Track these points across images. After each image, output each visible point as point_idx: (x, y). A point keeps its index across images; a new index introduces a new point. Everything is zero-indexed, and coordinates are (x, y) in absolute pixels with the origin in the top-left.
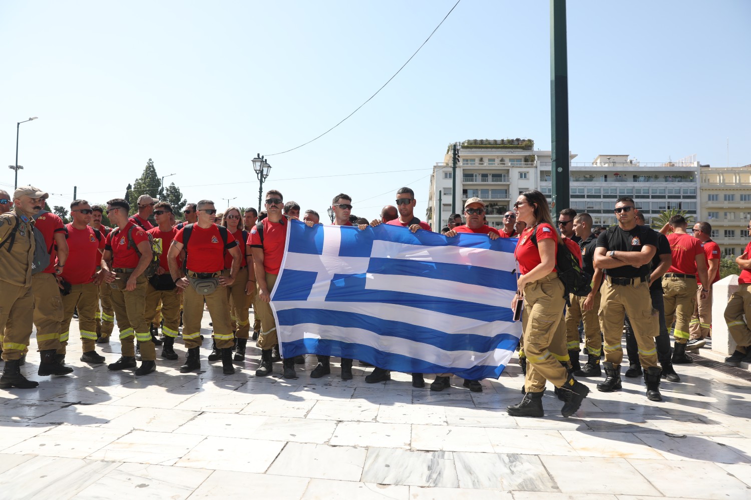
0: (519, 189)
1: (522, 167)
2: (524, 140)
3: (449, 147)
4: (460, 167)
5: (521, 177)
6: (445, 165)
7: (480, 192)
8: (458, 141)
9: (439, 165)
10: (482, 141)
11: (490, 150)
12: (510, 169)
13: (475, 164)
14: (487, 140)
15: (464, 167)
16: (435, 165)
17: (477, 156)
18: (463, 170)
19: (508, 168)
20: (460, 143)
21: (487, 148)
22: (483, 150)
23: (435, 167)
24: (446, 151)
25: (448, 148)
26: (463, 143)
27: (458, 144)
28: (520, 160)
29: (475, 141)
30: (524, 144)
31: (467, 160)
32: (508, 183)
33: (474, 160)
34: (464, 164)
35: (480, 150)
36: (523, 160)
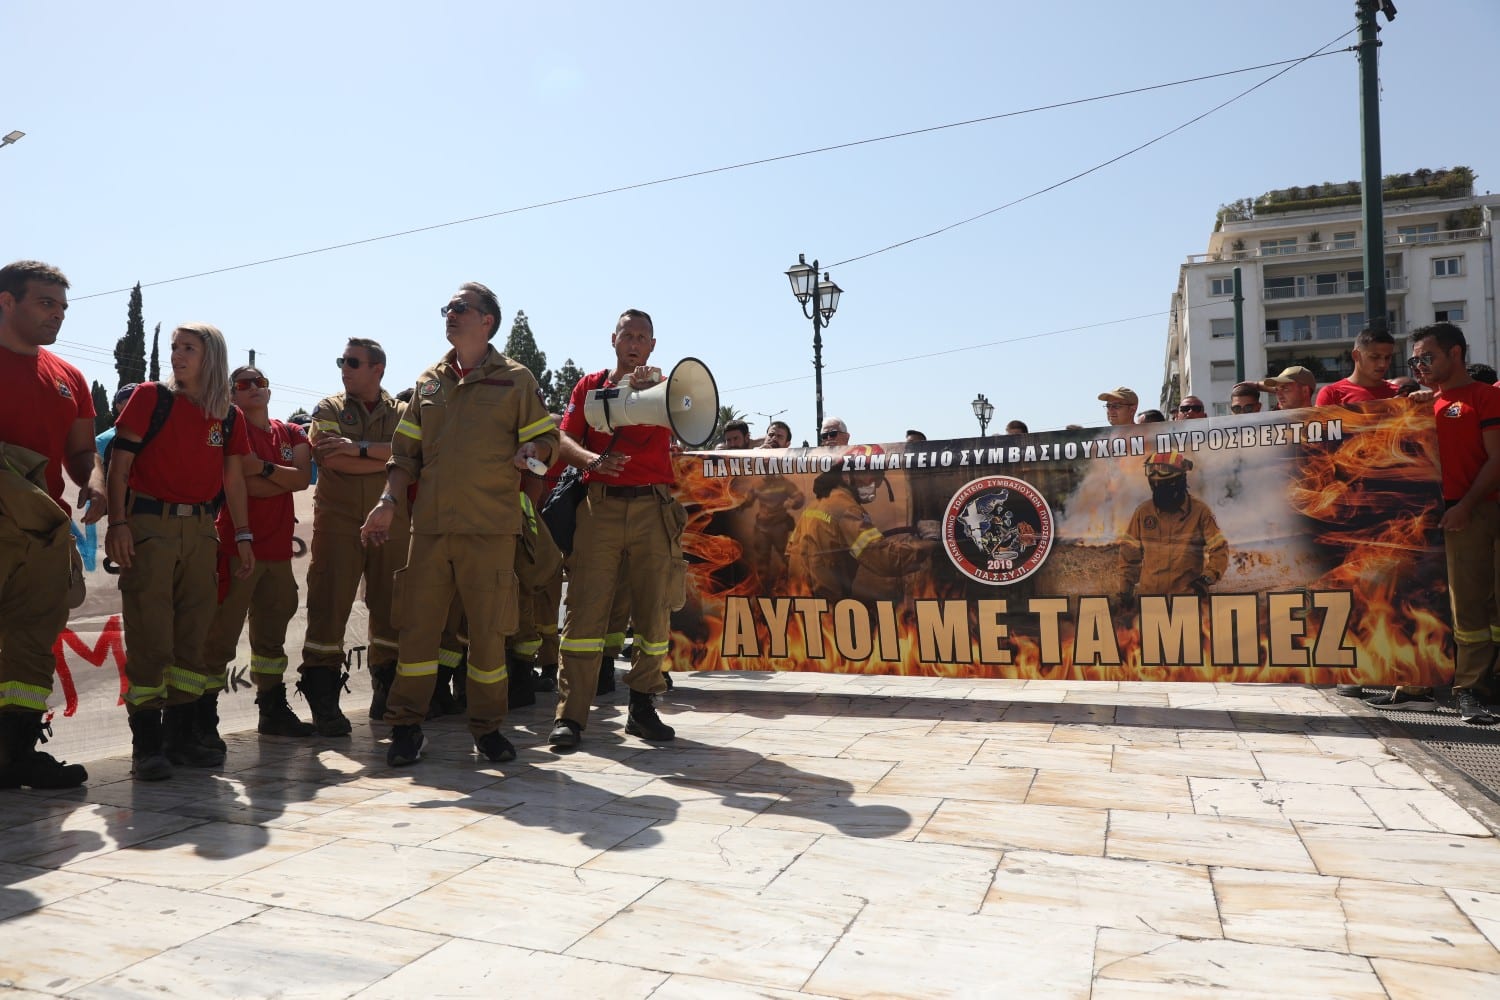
0: (1436, 304)
1: (1442, 244)
2: (1441, 173)
3: (1220, 216)
4: (1254, 261)
5: (1440, 270)
6: (1211, 260)
7: (1313, 325)
8: (1244, 197)
9: (1197, 260)
10: (1313, 190)
11: (1338, 209)
12: (1406, 254)
13: (1295, 249)
14: (1328, 186)
15: (1265, 259)
16: (1186, 261)
17: (1302, 230)
18: (1266, 268)
19: (1400, 251)
20: (1249, 201)
21: (1329, 205)
22: (1318, 211)
23: (1185, 267)
24: (1212, 228)
25: (1216, 219)
26: (1258, 202)
27: (1245, 204)
28: (1434, 227)
29: (1294, 192)
30: (1442, 183)
31: (1273, 243)
32: (1400, 291)
33: (1294, 240)
34: (1264, 252)
35: (1310, 212)
36: (1441, 223)
